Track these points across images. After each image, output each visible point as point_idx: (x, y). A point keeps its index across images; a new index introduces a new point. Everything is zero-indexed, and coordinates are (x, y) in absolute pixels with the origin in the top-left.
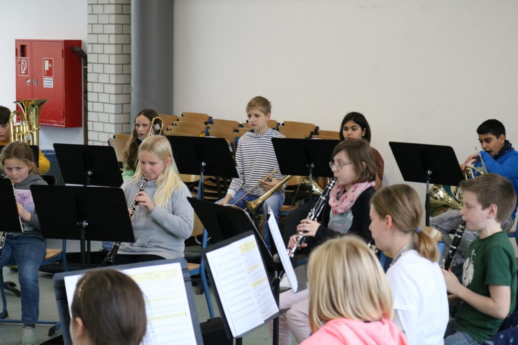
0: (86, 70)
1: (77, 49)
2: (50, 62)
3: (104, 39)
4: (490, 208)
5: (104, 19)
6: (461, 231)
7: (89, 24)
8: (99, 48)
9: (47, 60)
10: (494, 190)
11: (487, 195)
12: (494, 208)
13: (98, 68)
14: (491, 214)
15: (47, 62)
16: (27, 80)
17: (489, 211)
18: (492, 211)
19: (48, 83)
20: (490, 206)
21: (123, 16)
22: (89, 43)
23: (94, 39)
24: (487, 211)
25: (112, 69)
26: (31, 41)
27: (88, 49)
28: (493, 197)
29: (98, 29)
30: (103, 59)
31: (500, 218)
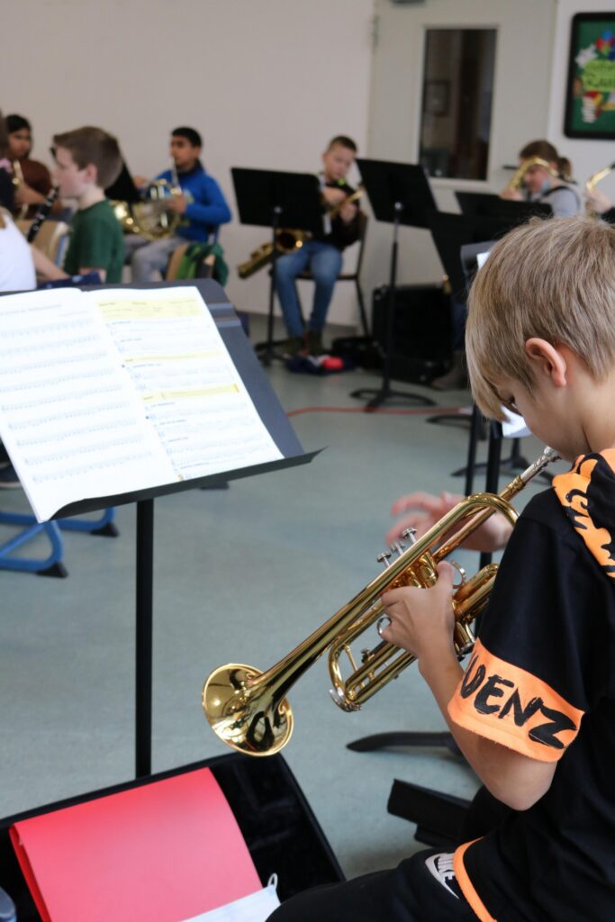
4: (88, 169)
11: (83, 153)
14: (89, 177)
17: (86, 173)
18: (90, 173)
20: (88, 166)
31: (100, 182)
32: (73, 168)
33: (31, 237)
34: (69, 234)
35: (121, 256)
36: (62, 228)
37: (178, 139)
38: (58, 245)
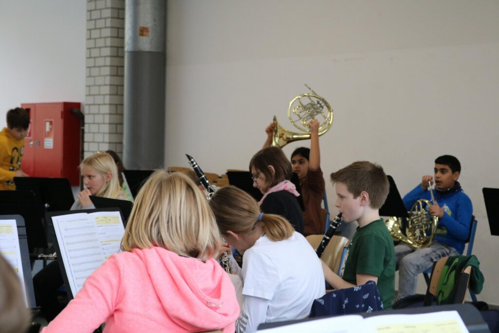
0: (83, 130)
1: (75, 110)
2: (51, 123)
3: (99, 100)
4: (362, 195)
5: (100, 80)
6: (336, 222)
7: (87, 86)
8: (94, 109)
9: (48, 121)
10: (362, 177)
11: (356, 184)
12: (365, 196)
13: (94, 128)
14: (363, 202)
15: (48, 124)
16: (30, 141)
17: (361, 199)
18: (364, 198)
19: (49, 143)
20: (362, 193)
21: (117, 77)
22: (87, 105)
23: (90, 100)
24: (359, 199)
25: (106, 128)
26: (35, 105)
27: (86, 110)
28: (362, 184)
29: (94, 91)
30: (99, 119)
31: (373, 205)
32: (351, 196)
33: (320, 252)
34: (350, 247)
35: (392, 263)
36: (344, 241)
37: (441, 166)
38: (341, 255)
